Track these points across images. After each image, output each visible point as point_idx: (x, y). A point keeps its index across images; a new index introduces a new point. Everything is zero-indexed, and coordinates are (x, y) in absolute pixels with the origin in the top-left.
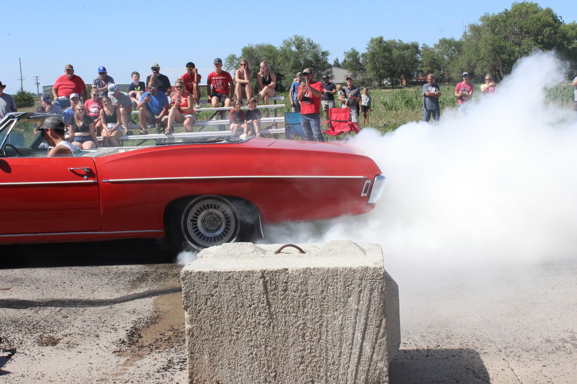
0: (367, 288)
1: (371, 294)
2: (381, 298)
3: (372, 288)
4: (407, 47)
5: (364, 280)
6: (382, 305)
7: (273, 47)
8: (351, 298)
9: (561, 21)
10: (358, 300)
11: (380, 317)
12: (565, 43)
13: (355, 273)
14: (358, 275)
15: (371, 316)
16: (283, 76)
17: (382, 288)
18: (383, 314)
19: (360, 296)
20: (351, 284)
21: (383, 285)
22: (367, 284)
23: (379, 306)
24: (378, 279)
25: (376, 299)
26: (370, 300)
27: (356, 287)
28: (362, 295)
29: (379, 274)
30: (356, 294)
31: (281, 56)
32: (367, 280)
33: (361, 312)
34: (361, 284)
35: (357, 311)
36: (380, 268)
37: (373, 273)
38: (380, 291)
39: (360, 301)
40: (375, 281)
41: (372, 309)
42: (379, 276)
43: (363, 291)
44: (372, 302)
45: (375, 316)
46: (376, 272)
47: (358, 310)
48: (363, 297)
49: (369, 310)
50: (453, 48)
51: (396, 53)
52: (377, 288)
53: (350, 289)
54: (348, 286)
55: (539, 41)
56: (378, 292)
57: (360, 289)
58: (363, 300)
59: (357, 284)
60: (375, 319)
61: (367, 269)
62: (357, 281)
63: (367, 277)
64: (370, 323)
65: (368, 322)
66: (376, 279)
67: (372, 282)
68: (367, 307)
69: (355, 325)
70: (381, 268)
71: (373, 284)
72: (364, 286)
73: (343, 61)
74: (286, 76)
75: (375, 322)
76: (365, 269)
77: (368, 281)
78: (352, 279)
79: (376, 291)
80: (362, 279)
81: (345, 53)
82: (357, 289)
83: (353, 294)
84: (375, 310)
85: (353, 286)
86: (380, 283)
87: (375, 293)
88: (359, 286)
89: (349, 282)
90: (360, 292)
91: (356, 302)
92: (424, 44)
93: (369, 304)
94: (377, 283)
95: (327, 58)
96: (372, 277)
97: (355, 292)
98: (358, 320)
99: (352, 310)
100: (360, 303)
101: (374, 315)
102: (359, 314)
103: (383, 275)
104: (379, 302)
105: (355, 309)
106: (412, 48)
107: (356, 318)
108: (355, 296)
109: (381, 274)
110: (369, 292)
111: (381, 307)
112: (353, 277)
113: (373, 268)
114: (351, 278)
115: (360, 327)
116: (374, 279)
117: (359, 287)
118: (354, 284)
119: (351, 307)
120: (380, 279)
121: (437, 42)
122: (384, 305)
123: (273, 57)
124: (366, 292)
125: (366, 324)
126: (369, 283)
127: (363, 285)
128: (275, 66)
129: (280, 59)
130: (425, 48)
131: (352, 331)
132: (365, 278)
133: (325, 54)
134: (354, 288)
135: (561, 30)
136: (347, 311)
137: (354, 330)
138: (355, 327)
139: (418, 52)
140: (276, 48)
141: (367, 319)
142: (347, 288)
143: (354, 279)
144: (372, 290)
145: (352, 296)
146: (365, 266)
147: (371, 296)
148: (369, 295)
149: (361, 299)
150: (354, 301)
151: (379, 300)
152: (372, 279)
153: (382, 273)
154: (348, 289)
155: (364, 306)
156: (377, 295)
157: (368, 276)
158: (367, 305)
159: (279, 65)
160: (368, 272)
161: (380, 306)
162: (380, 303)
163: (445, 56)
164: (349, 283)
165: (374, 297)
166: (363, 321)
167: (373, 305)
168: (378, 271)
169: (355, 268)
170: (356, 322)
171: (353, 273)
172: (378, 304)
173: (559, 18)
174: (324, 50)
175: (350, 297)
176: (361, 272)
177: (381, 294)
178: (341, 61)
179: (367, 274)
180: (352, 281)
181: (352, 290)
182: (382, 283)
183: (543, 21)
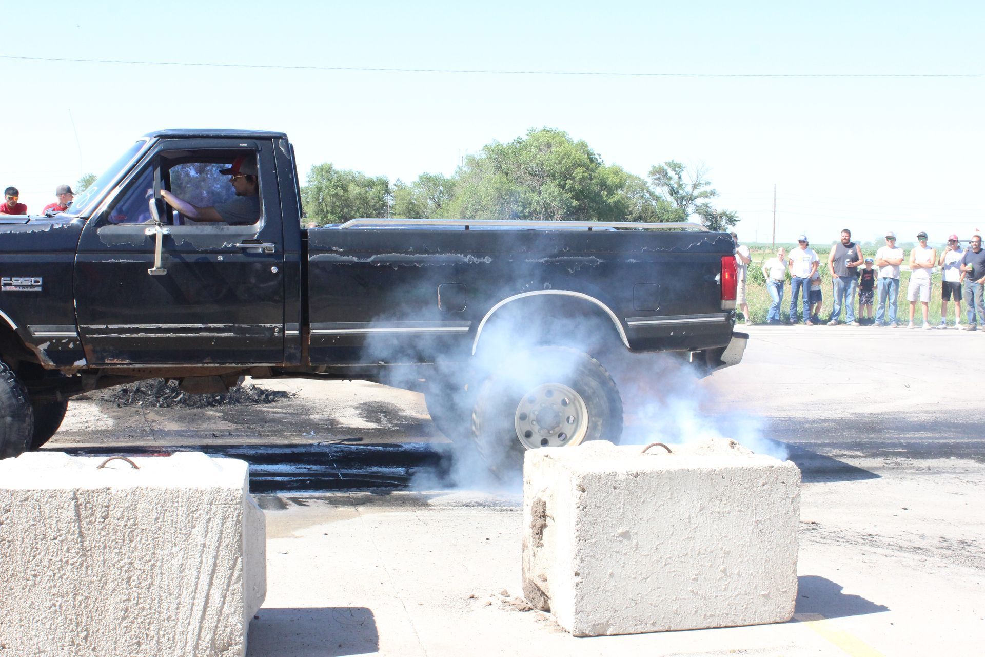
4: (371, 184)
9: (600, 161)
12: (604, 193)
50: (441, 189)
51: (354, 190)
55: (567, 187)
92: (398, 180)
106: (378, 185)
121: (417, 179)
130: (401, 187)
135: (599, 173)
139: (387, 191)
163: (428, 200)
173: (597, 156)
183: (574, 158)
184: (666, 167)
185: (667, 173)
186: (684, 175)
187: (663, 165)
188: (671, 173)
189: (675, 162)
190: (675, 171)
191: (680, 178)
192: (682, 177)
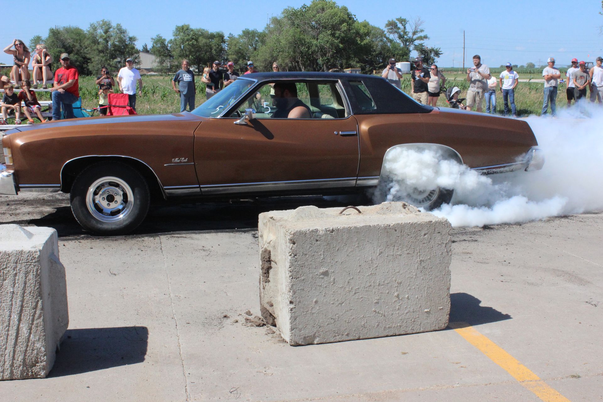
0: (22, 271)
1: (26, 277)
2: (36, 281)
3: (27, 271)
4: (212, 36)
5: (19, 263)
6: (37, 287)
7: (81, 30)
8: (7, 281)
9: (355, 19)
10: (14, 283)
11: (36, 298)
12: (358, 39)
13: (10, 256)
14: (13, 259)
15: (26, 298)
16: (90, 59)
17: (37, 271)
18: (39, 296)
19: (15, 279)
20: (6, 268)
21: (38, 268)
22: (22, 267)
23: (34, 288)
24: (33, 262)
25: (31, 281)
26: (25, 283)
27: (11, 270)
28: (17, 278)
29: (33, 257)
30: (11, 277)
31: (88, 39)
32: (21, 263)
33: (17, 294)
34: (16, 267)
35: (13, 294)
36: (35, 252)
37: (27, 257)
38: (35, 273)
39: (15, 283)
40: (30, 265)
41: (27, 292)
42: (34, 259)
43: (18, 274)
44: (28, 285)
45: (30, 299)
46: (31, 256)
47: (13, 292)
48: (18, 280)
49: (24, 293)
50: (257, 38)
51: (202, 41)
52: (32, 271)
53: (5, 272)
54: (3, 269)
55: (337, 35)
56: (33, 275)
57: (15, 272)
58: (18, 282)
59: (12, 267)
60: (31, 301)
61: (21, 252)
62: (12, 265)
63: (22, 261)
64: (26, 305)
65: (24, 304)
66: (31, 263)
67: (27, 265)
68: (23, 289)
69: (12, 308)
70: (37, 252)
71: (29, 267)
72: (19, 270)
73: (151, 47)
74: (93, 59)
75: (31, 304)
76: (19, 253)
77: (23, 264)
78: (7, 263)
79: (31, 274)
80: (16, 263)
81: (152, 39)
82: (12, 272)
83: (8, 277)
84: (30, 292)
85: (8, 269)
86: (35, 266)
87: (31, 276)
88: (14, 269)
89: (4, 265)
90: (16, 274)
91: (12, 285)
92: (230, 34)
93: (25, 287)
94: (32, 266)
95: (134, 44)
96: (27, 260)
97: (10, 275)
98: (14, 303)
99: (7, 292)
100: (16, 286)
101: (30, 297)
102: (15, 296)
103: (38, 258)
104: (34, 284)
105: (11, 292)
106: (218, 37)
107: (11, 301)
108: (10, 279)
109: (35, 258)
110: (24, 275)
111: (36, 290)
112: (8, 261)
113: (27, 252)
114: (5, 261)
115: (16, 309)
116: (29, 262)
117: (14, 271)
118: (9, 267)
119: (7, 290)
120: (35, 262)
121: (241, 33)
122: (39, 287)
123: (80, 40)
124: (21, 275)
125: (22, 306)
126: (24, 267)
127: (18, 268)
128: (81, 49)
129: (87, 43)
130: (231, 37)
131: (8, 313)
132: (20, 261)
133: (132, 39)
134: (9, 271)
135: (354, 26)
136: (3, 294)
137: (11, 312)
138: (11, 309)
139: (224, 41)
140: (84, 31)
141: (22, 301)
142: (2, 271)
143: (9, 263)
144: (27, 273)
145: (7, 279)
146: (20, 249)
147: (26, 278)
148: (24, 278)
149: (17, 281)
150: (10, 284)
151: (34, 283)
152: (27, 262)
153: (37, 256)
154: (3, 273)
155: (20, 289)
156: (32, 277)
157: (23, 259)
158: (22, 287)
159: (86, 48)
160: (23, 255)
161: (36, 288)
162: (35, 286)
163: (249, 46)
164: (4, 267)
165: (29, 280)
166: (19, 303)
167: (29, 288)
168: (33, 254)
169: (10, 252)
170: (12, 305)
171: (7, 256)
172: (33, 286)
173: (353, 16)
174: (131, 35)
175: (5, 280)
176: (16, 256)
177: (36, 277)
178: (149, 47)
179: (22, 258)
180: (7, 264)
181: (7, 274)
182: (37, 266)
183: (339, 17)
184: (397, 21)
185: (397, 25)
186: (407, 26)
187: (395, 20)
188: (399, 25)
189: (402, 18)
190: (402, 23)
191: (405, 28)
192: (406, 28)
